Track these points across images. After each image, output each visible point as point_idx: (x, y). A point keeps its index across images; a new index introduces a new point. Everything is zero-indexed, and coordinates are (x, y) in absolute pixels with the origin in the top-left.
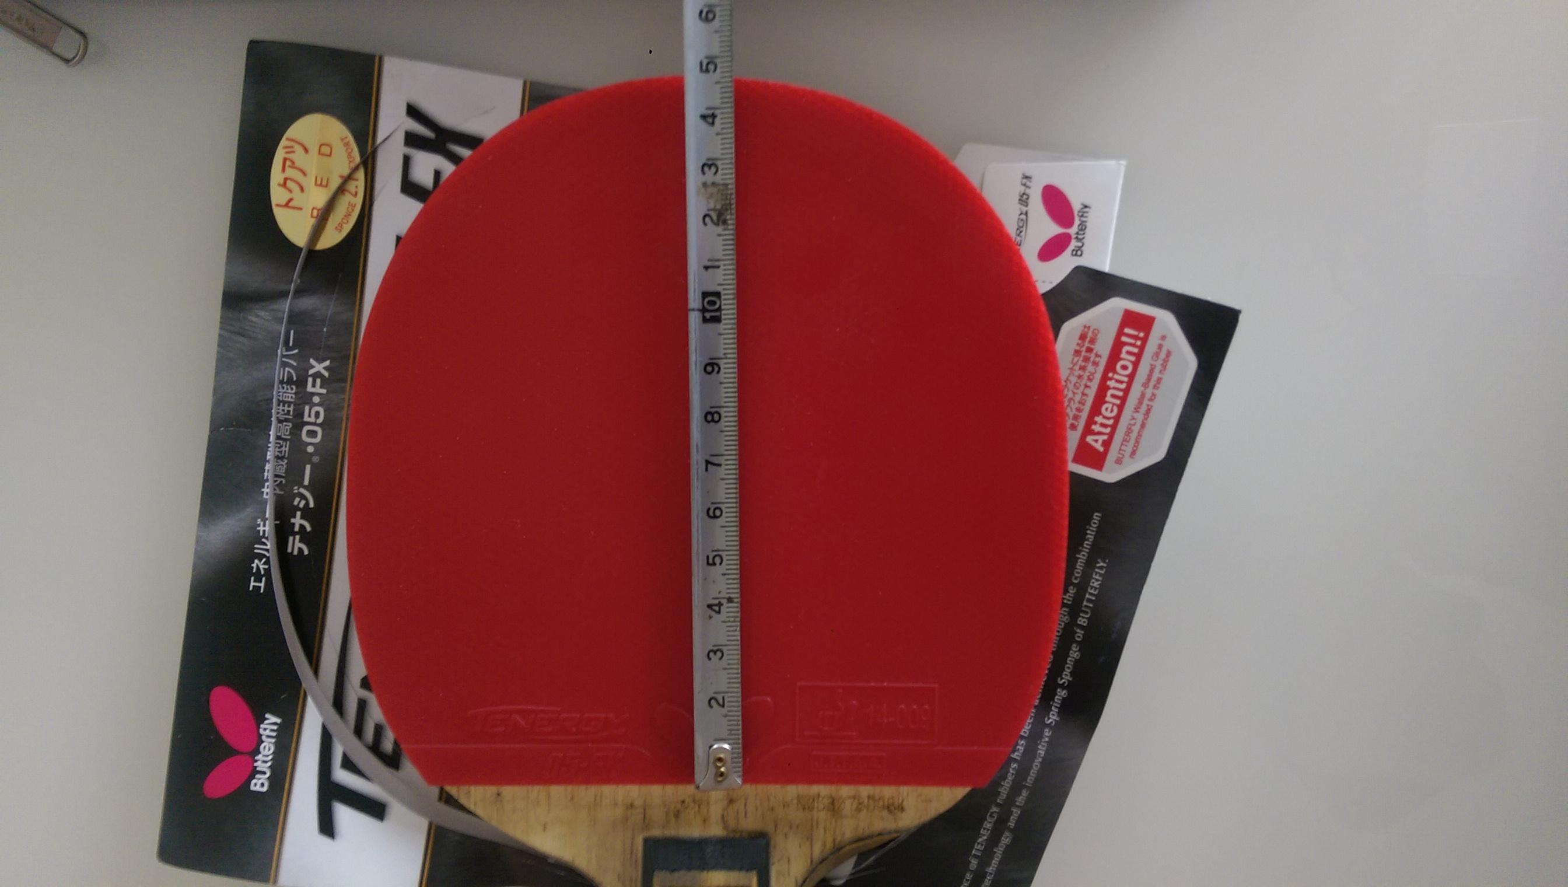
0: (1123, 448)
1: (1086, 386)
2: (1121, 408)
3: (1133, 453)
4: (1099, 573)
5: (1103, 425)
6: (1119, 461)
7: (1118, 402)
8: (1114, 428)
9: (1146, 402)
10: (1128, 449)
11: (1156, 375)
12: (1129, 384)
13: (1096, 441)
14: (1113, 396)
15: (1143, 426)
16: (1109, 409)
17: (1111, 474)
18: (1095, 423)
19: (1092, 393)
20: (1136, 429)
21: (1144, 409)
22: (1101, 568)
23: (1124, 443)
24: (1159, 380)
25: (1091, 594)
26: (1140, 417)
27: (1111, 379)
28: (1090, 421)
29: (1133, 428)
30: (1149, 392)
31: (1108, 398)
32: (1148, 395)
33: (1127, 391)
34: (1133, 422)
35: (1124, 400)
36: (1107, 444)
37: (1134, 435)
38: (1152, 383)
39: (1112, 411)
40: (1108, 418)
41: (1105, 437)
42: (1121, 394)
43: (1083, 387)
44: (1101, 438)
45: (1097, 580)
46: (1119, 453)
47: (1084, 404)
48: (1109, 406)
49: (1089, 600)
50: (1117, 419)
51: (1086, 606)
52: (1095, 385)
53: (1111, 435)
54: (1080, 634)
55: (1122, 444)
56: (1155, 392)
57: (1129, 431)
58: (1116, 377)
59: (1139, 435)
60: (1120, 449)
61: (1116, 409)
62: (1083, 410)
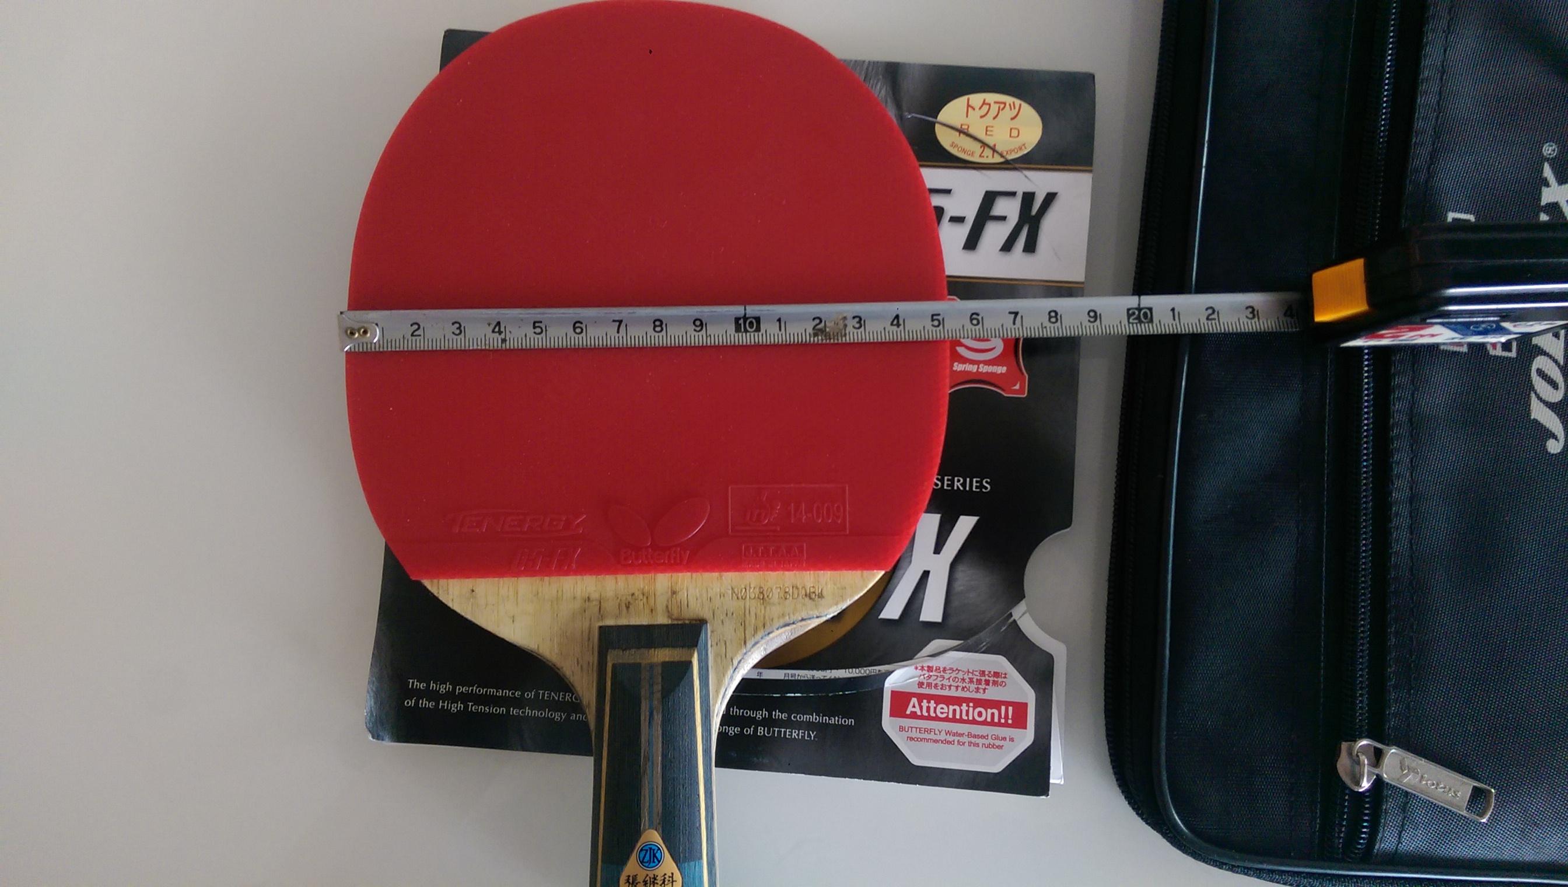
0: (914, 730)
1: (957, 687)
2: (946, 719)
3: (912, 739)
4: (805, 734)
5: (928, 708)
6: (902, 729)
7: (951, 716)
8: (929, 718)
9: (956, 739)
10: (914, 734)
11: (980, 741)
12: (967, 722)
13: (914, 706)
14: (954, 711)
15: (936, 741)
16: (942, 711)
17: (889, 724)
18: (929, 702)
19: (953, 693)
20: (932, 736)
21: (950, 738)
22: (809, 735)
23: (918, 730)
24: (977, 745)
25: (785, 732)
26: (943, 736)
27: (968, 706)
28: (929, 697)
29: (932, 733)
30: (965, 739)
31: (951, 708)
32: (961, 739)
33: (961, 721)
34: (937, 732)
35: (954, 720)
36: (914, 716)
37: (926, 736)
38: (973, 740)
39: (942, 713)
40: (935, 712)
41: (919, 713)
42: (958, 717)
43: (956, 685)
44: (917, 710)
45: (798, 735)
46: (908, 728)
47: (942, 689)
48: (946, 710)
49: (779, 732)
50: (937, 719)
51: (774, 731)
52: (960, 694)
53: (922, 717)
54: (751, 731)
55: (916, 728)
56: (967, 744)
57: (929, 731)
58: (971, 709)
59: (927, 740)
60: (912, 728)
61: (944, 716)
62: (938, 689)
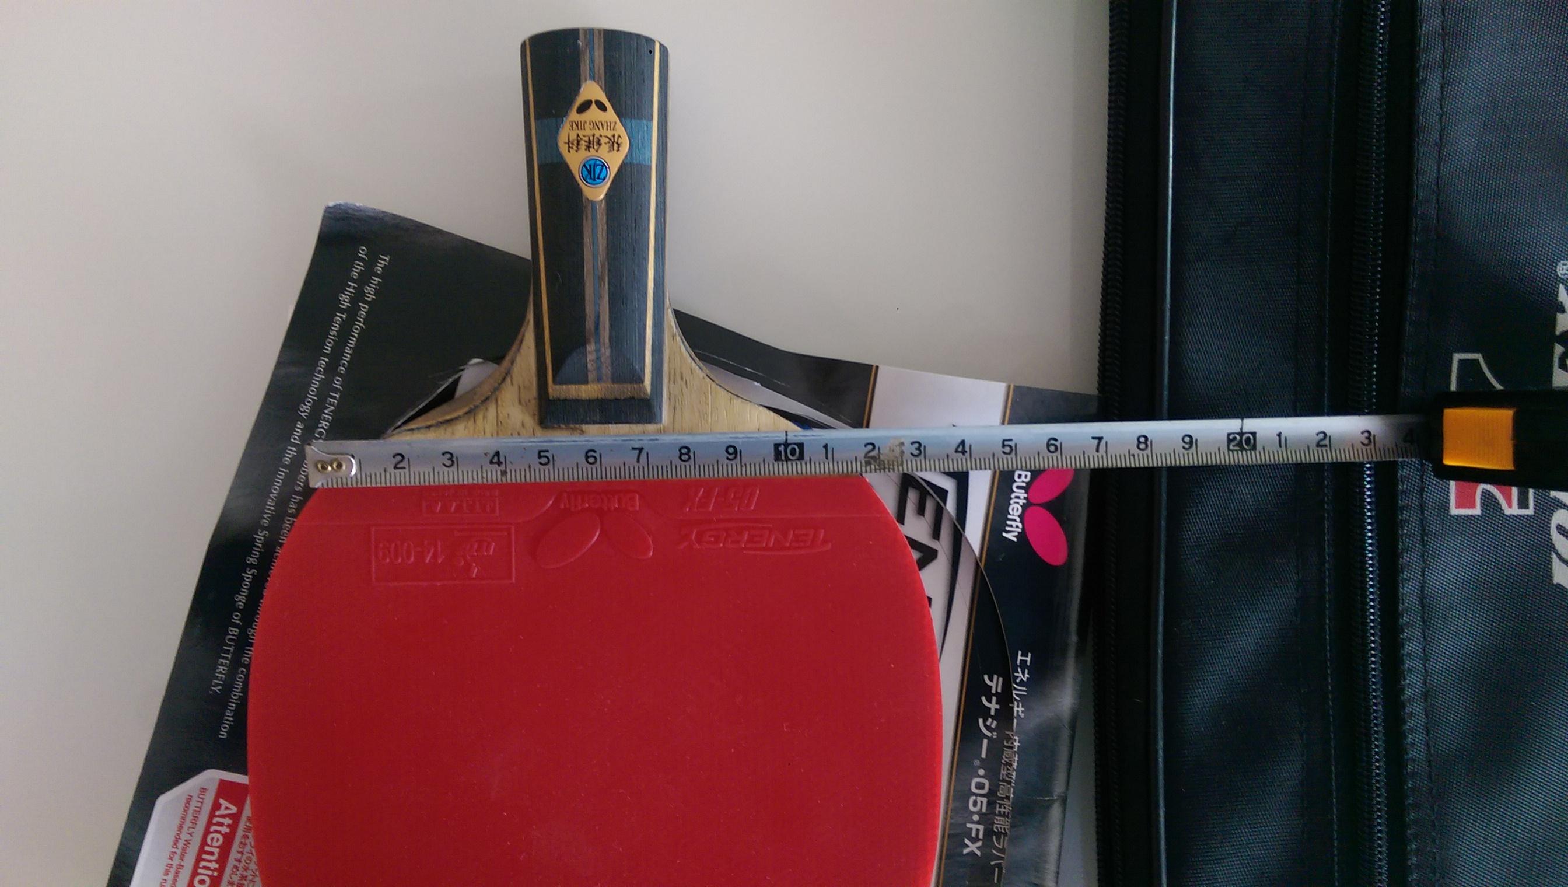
0: (199, 805)
1: (239, 861)
2: (204, 843)
3: (189, 800)
4: (219, 680)
5: (221, 824)
6: (203, 791)
7: (207, 848)
8: (210, 823)
9: (179, 851)
10: (194, 804)
11: (171, 877)
12: (196, 866)
13: (227, 808)
14: (212, 854)
15: (180, 827)
16: (215, 840)
17: (211, 778)
18: (229, 826)
19: (234, 855)
20: (188, 824)
21: (181, 844)
22: (217, 685)
23: (198, 809)
24: (167, 873)
25: (226, 658)
26: (184, 836)
27: (215, 870)
28: (233, 827)
29: (190, 825)
30: (176, 861)
31: (216, 851)
32: (177, 858)
33: (199, 859)
34: (191, 830)
35: (202, 851)
36: (216, 806)
37: (189, 817)
38: (173, 871)
39: (212, 839)
40: (216, 832)
41: (218, 813)
42: (205, 856)
43: (243, 861)
44: (222, 812)
45: (220, 673)
46: (203, 799)
47: (241, 843)
48: (215, 844)
49: (228, 652)
50: (207, 832)
51: (230, 646)
52: (231, 862)
53: (212, 816)
54: (236, 620)
55: (200, 808)
56: (170, 862)
57: (194, 822)
58: (209, 873)
59: (183, 819)
60: (202, 803)
61: (209, 841)
62: (242, 837)
